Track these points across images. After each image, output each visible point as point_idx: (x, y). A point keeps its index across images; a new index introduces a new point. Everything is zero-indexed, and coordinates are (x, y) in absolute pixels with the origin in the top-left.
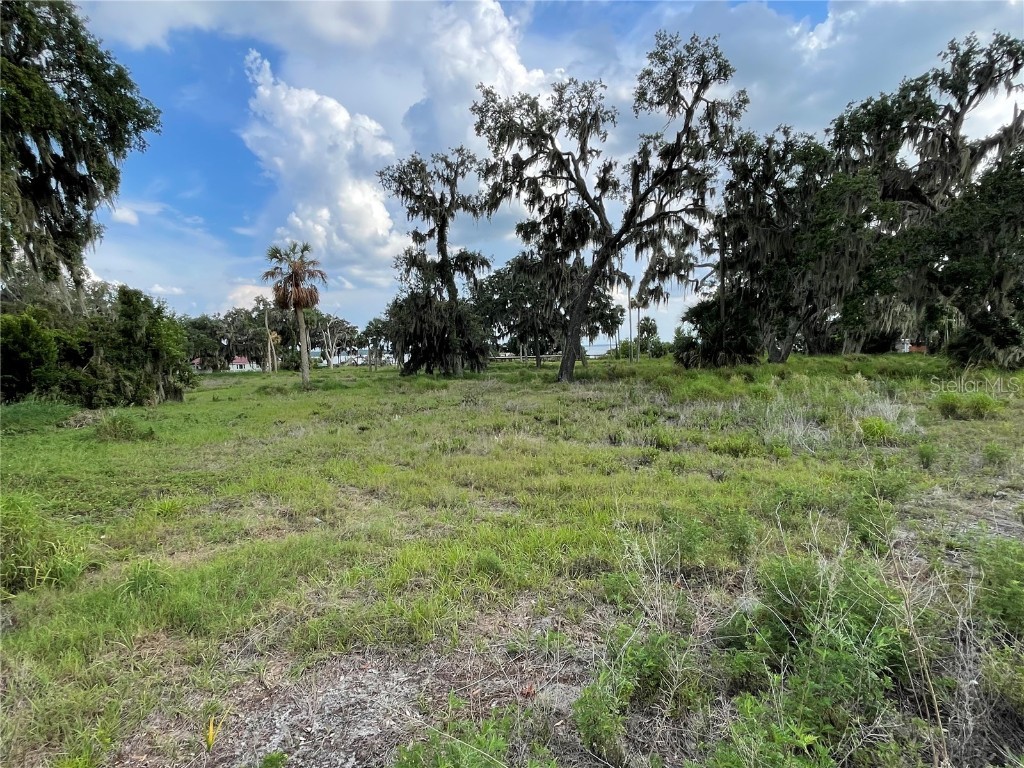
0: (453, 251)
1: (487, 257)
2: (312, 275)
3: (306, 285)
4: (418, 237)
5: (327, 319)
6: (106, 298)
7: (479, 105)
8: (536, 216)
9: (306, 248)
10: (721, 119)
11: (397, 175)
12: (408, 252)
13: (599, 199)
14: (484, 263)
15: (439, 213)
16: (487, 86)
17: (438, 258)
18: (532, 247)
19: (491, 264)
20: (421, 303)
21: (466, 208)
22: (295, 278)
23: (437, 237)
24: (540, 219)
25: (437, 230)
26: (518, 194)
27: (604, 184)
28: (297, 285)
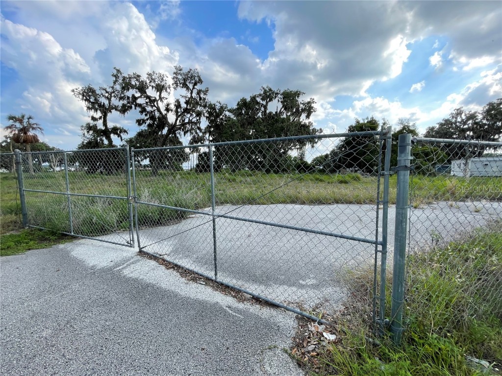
0: (110, 125)
1: (126, 129)
2: (34, 129)
3: (31, 133)
4: (94, 119)
5: (52, 150)
7: (115, 74)
8: (143, 117)
9: (30, 118)
10: (202, 95)
11: (81, 92)
12: (88, 125)
13: (166, 114)
14: (125, 131)
16: (118, 68)
17: (103, 128)
18: (144, 127)
19: (128, 132)
20: (93, 144)
21: (116, 110)
22: (24, 130)
23: (102, 119)
24: (145, 118)
25: (103, 117)
26: (135, 109)
27: (168, 110)
28: (25, 133)
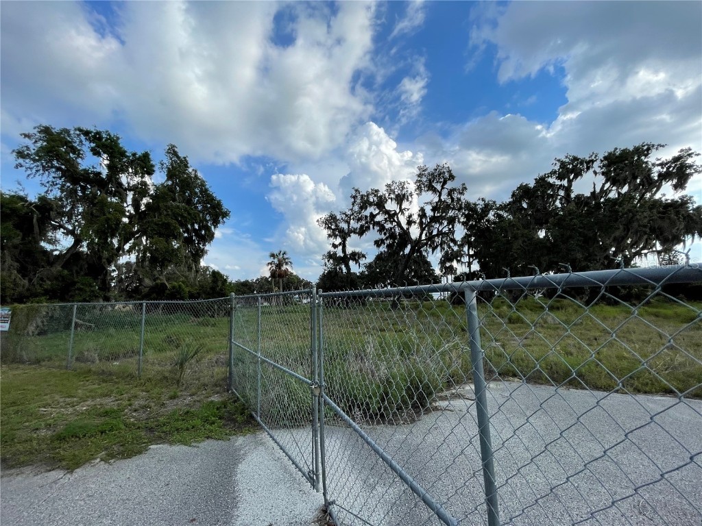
0: (349, 250)
1: (365, 254)
2: (287, 264)
3: (284, 267)
4: (335, 246)
5: (302, 281)
6: (208, 273)
7: (354, 195)
8: (383, 237)
9: (284, 253)
10: (455, 195)
11: (324, 221)
12: (329, 253)
13: (408, 229)
14: (364, 256)
15: (344, 235)
16: (356, 188)
17: (342, 255)
18: (383, 249)
19: (366, 256)
20: (333, 274)
22: (279, 266)
23: (342, 245)
24: (384, 237)
25: (342, 242)
26: (374, 228)
27: (410, 223)
28: (280, 268)
